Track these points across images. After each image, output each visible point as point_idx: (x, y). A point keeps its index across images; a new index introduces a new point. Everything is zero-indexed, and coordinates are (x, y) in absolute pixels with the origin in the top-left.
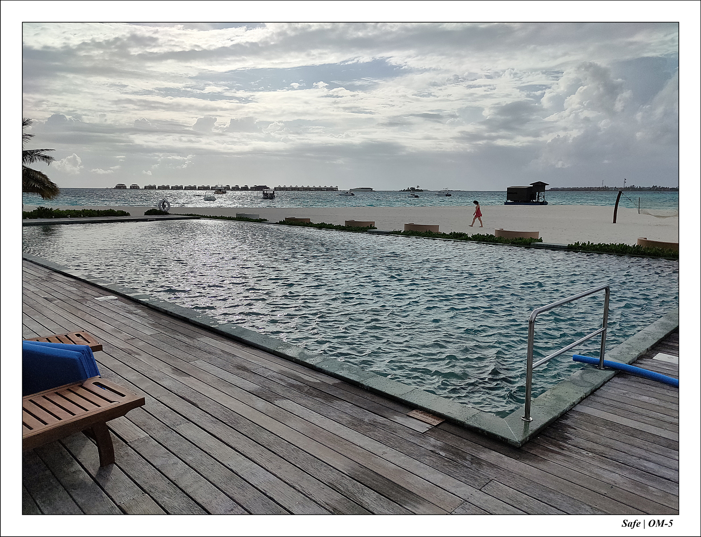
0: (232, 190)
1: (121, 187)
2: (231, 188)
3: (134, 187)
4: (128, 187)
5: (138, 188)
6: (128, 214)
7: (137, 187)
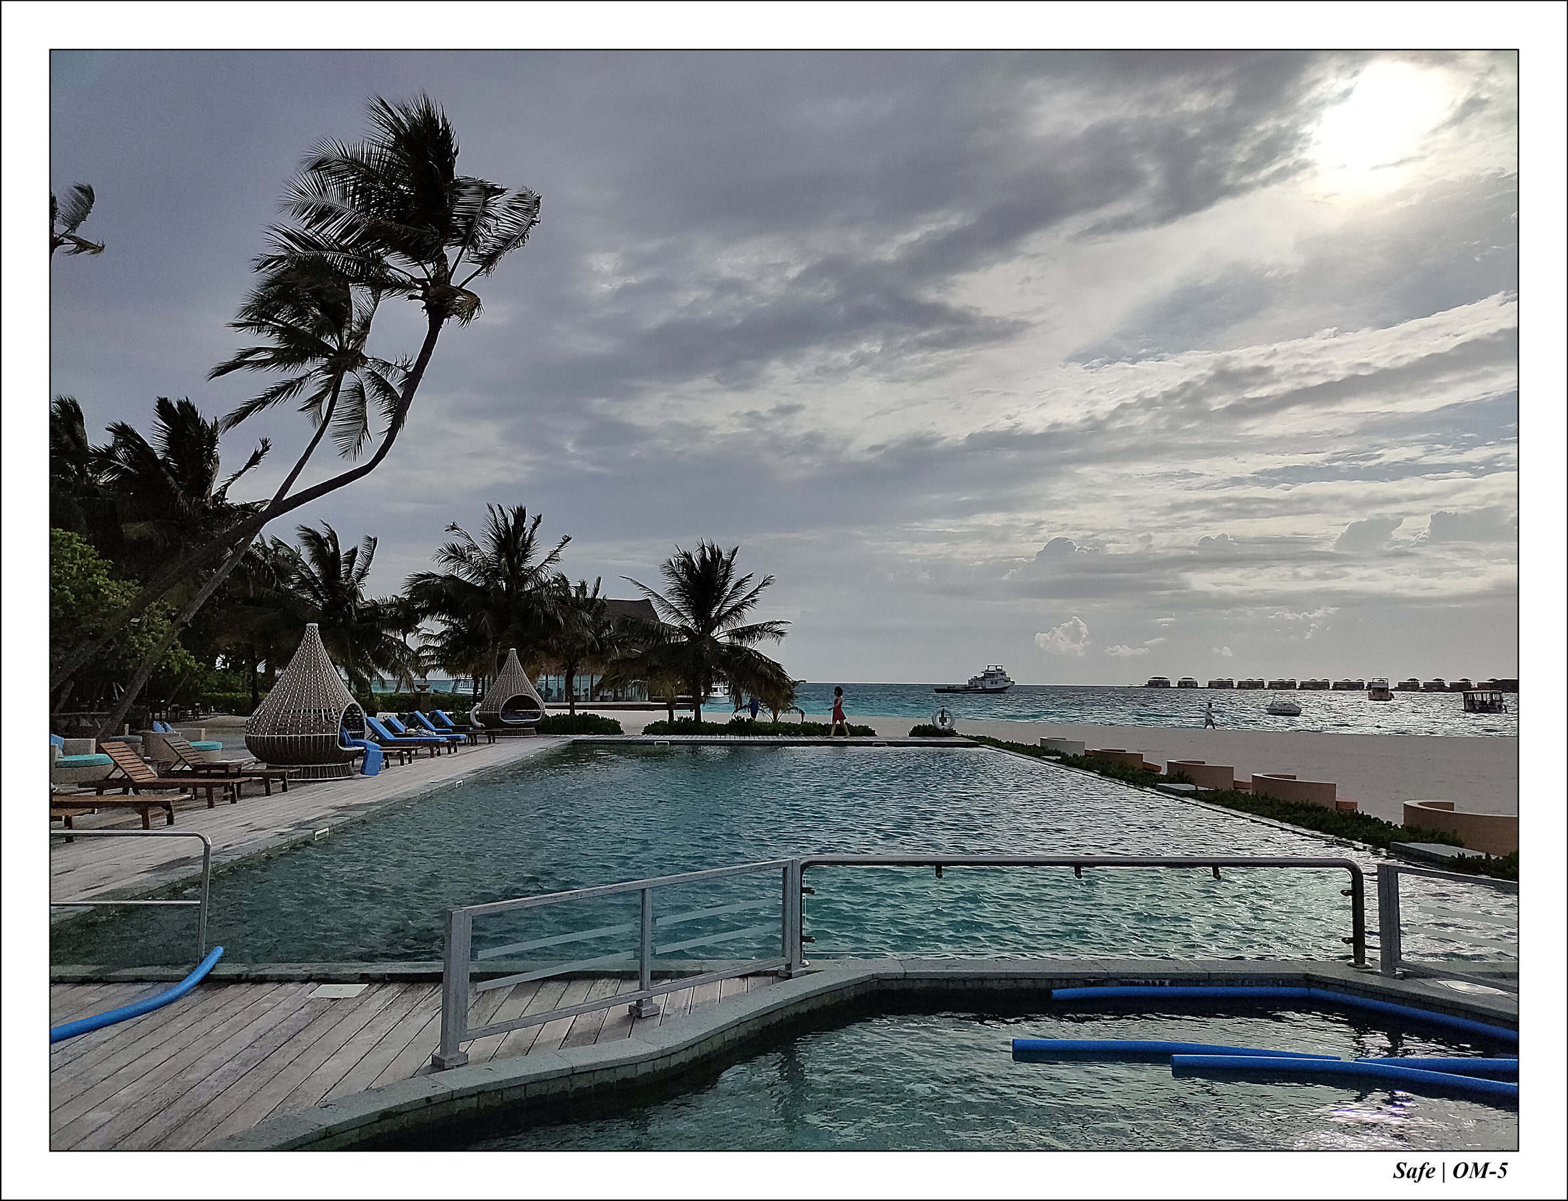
0: (1423, 691)
1: (1159, 684)
2: (1421, 685)
3: (1185, 683)
4: (1174, 684)
5: (1195, 685)
6: (872, 733)
7: (1192, 683)
